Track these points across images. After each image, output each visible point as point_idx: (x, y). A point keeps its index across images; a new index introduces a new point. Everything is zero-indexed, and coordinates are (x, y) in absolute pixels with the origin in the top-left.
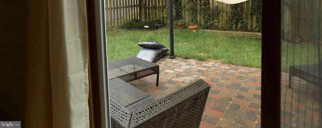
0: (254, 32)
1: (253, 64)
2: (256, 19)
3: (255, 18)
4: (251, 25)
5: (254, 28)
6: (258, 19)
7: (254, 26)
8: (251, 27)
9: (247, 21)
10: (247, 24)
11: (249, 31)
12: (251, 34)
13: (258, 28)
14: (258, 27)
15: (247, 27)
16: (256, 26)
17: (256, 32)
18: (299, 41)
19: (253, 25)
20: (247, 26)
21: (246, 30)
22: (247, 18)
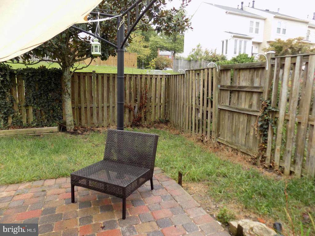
0: (32, 128)
1: (23, 176)
2: (33, 111)
3: (31, 110)
4: (27, 119)
5: (31, 123)
6: (35, 111)
7: (31, 120)
8: (27, 122)
9: (21, 114)
10: (22, 118)
11: (24, 127)
12: (27, 131)
13: (36, 122)
14: (36, 120)
15: (22, 122)
16: (34, 120)
17: (34, 127)
18: (81, 131)
19: (29, 119)
20: (22, 120)
21: (21, 126)
22: (21, 111)
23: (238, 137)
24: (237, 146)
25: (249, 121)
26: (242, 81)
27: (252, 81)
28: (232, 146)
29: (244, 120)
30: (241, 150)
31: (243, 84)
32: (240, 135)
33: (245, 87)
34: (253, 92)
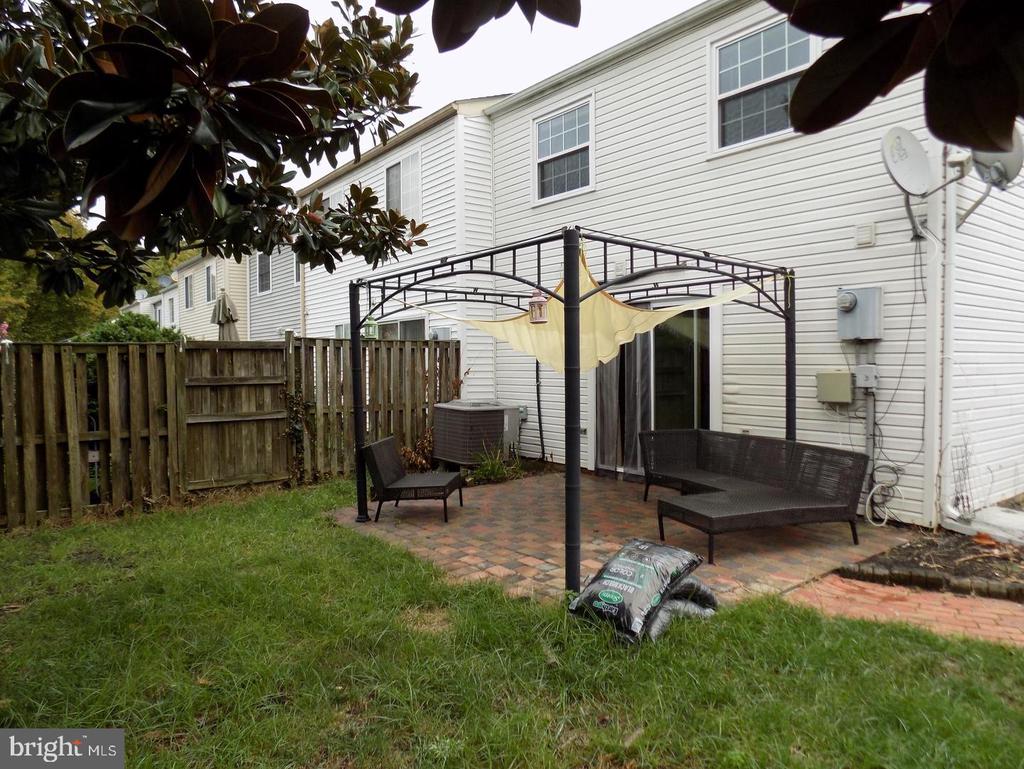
23: (241, 464)
24: (244, 479)
25: (261, 432)
26: (240, 369)
27: (258, 368)
28: (233, 483)
29: (250, 431)
30: (255, 481)
31: (241, 373)
32: (244, 457)
33: (245, 379)
34: (262, 386)
